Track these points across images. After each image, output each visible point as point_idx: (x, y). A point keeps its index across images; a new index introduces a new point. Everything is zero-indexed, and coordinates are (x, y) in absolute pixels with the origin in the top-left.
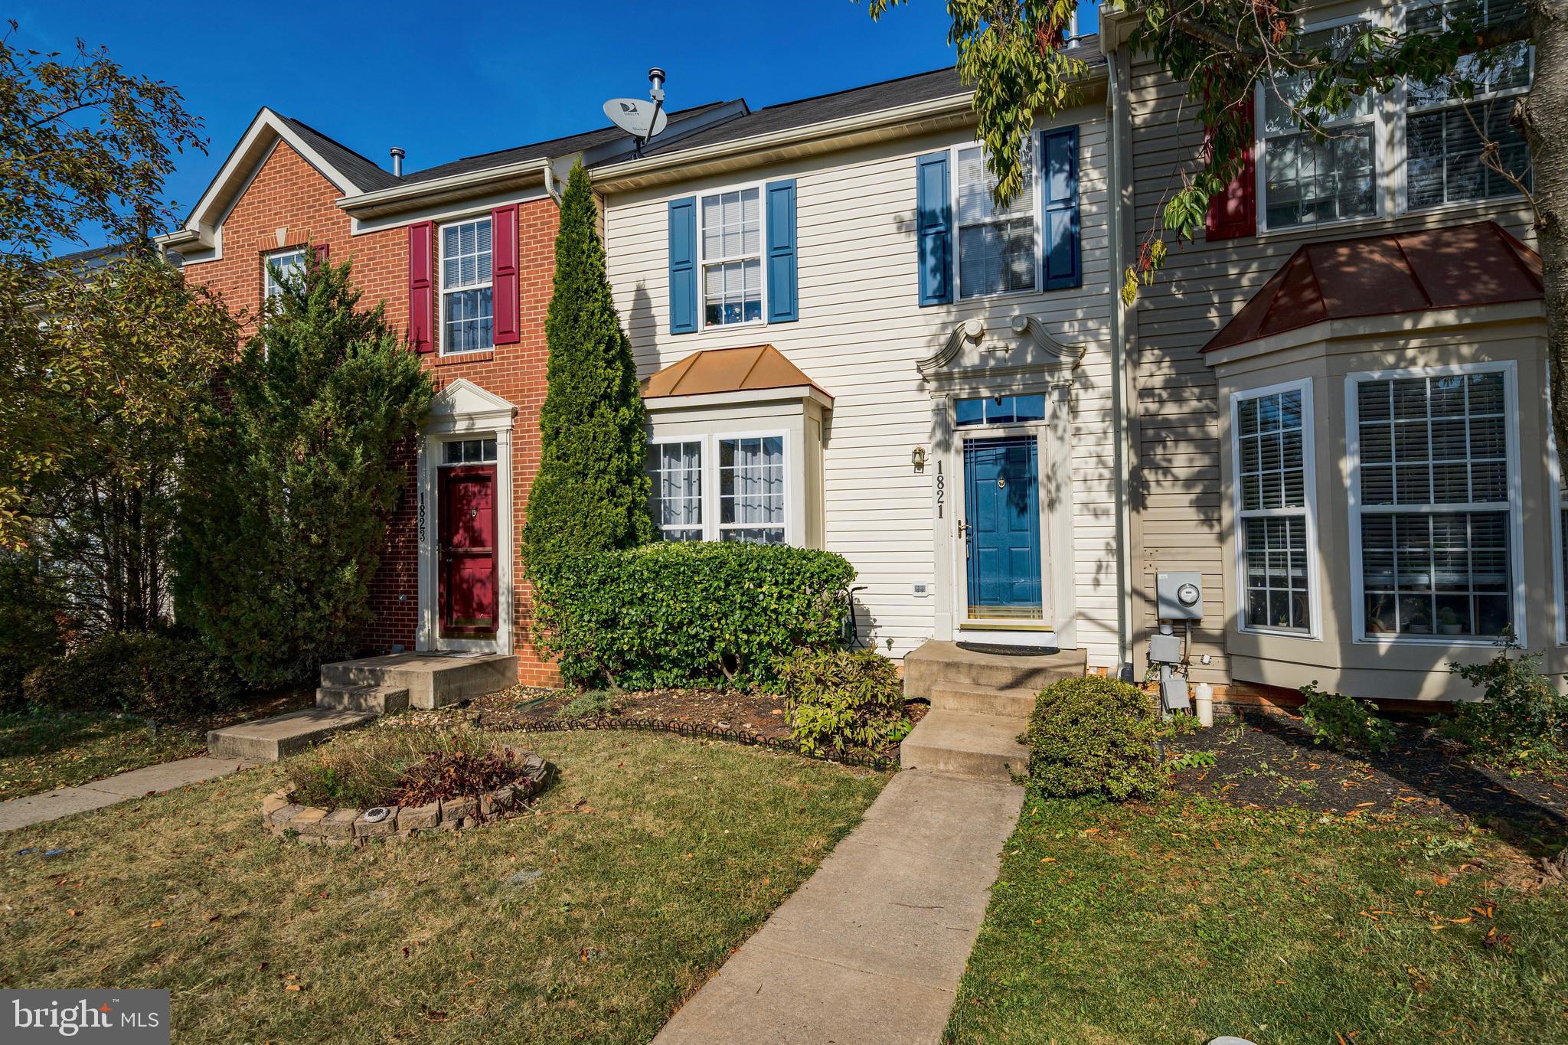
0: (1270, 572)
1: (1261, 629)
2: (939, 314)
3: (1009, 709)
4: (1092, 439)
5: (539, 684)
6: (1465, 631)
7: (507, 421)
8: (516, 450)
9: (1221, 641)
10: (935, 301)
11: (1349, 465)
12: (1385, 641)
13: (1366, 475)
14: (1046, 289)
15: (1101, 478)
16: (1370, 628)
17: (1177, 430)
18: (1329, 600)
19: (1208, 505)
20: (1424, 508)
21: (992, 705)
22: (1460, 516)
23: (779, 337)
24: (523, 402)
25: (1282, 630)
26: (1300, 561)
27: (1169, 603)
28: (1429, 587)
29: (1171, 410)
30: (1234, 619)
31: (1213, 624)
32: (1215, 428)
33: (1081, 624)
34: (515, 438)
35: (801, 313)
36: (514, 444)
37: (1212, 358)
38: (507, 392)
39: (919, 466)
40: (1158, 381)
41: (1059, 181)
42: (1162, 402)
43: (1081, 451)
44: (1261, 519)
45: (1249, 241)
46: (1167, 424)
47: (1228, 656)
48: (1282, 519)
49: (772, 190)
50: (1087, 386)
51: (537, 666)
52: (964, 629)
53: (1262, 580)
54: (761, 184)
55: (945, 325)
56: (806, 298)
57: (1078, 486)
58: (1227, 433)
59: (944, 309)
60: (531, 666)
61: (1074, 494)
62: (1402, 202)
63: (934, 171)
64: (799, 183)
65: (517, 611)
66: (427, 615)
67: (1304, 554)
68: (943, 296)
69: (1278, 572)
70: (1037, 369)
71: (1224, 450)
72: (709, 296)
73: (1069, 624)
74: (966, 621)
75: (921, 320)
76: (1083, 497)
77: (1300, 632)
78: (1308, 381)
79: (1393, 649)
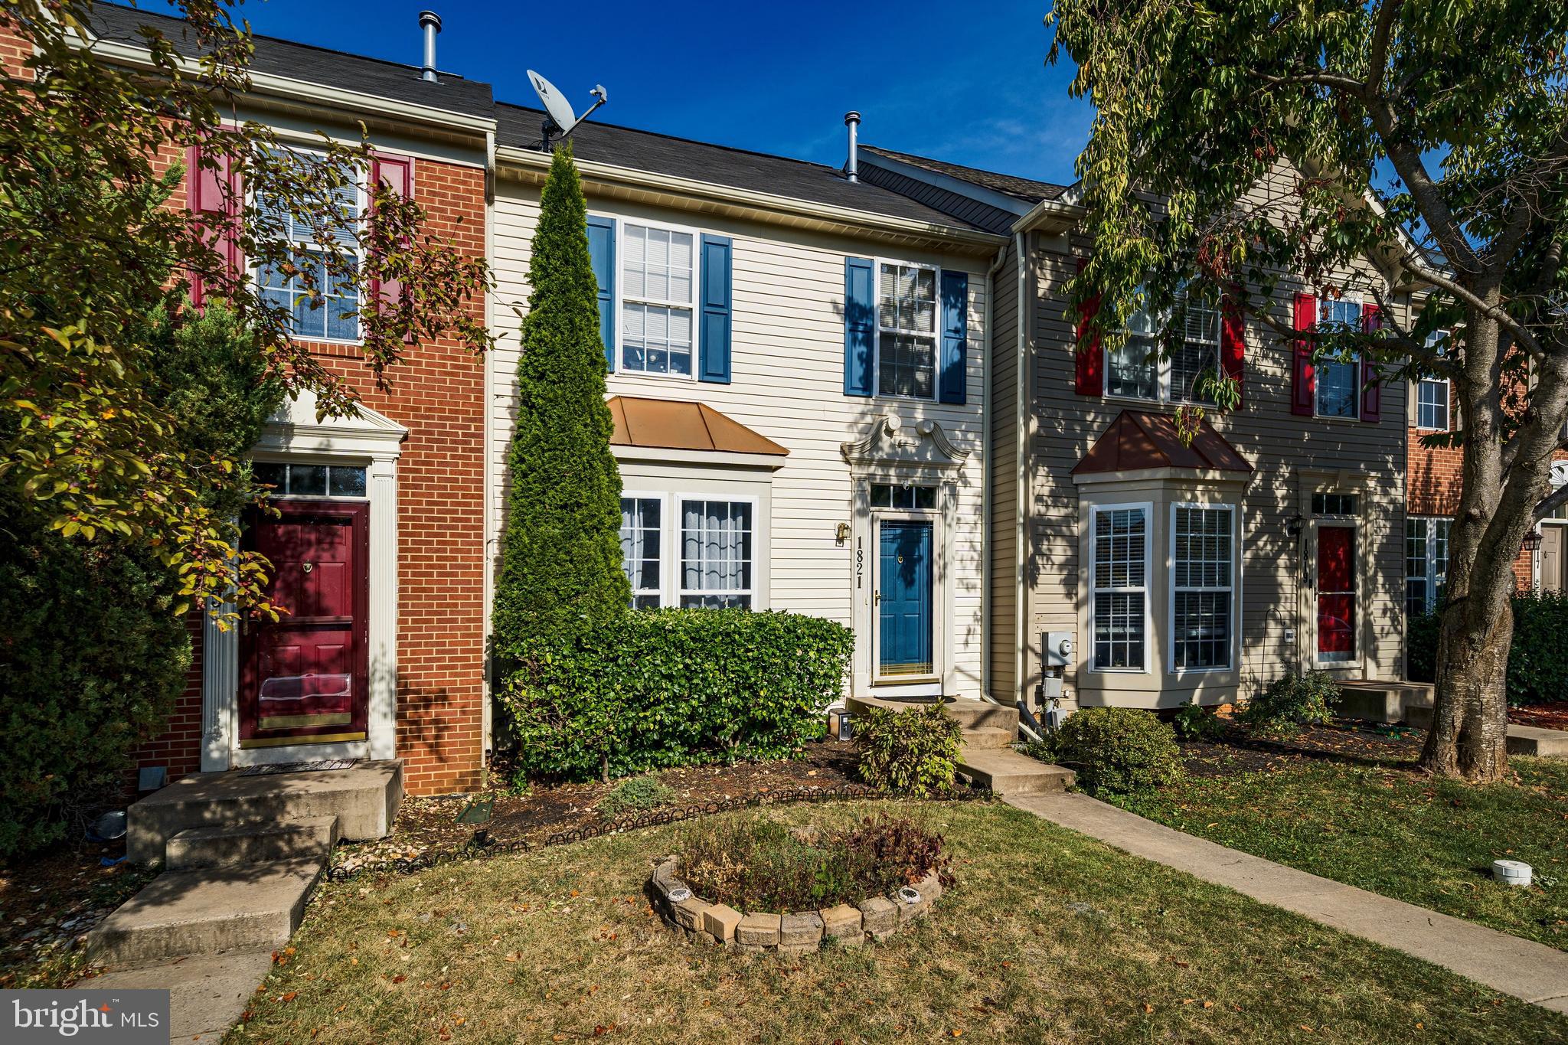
0: (1112, 630)
1: (1106, 669)
2: (859, 404)
3: (989, 744)
4: (967, 528)
5: (440, 791)
6: (1209, 664)
7: (395, 447)
8: (403, 486)
9: (1074, 681)
10: (860, 392)
11: (1171, 563)
12: (1182, 671)
13: (1180, 567)
14: (942, 401)
15: (972, 559)
16: (1176, 665)
17: (1056, 528)
18: (1156, 648)
19: (1070, 584)
20: (1200, 589)
21: (978, 742)
22: (1211, 594)
23: (712, 396)
24: (419, 424)
25: (1118, 669)
26: (1139, 623)
27: (1054, 655)
28: (1196, 637)
29: (1054, 513)
30: (1085, 664)
31: (1070, 670)
32: (1077, 529)
33: (959, 676)
34: (402, 470)
35: (734, 377)
36: (400, 478)
37: (1076, 479)
38: (389, 407)
39: (840, 540)
40: (1046, 491)
41: (954, 313)
42: (1047, 506)
43: (960, 537)
44: (1108, 594)
45: (1096, 399)
46: (1049, 524)
47: (1078, 691)
48: (1124, 595)
49: (707, 244)
50: (966, 484)
51: (435, 768)
52: (878, 685)
53: (1106, 636)
54: (696, 232)
55: (863, 414)
56: (738, 362)
57: (957, 564)
58: (1086, 533)
59: (862, 400)
60: (425, 769)
61: (954, 572)
62: (1168, 394)
63: (860, 275)
64: (735, 244)
65: (401, 700)
66: (224, 717)
67: (1142, 618)
68: (866, 390)
69: (1120, 630)
70: (933, 466)
71: (1082, 544)
72: (628, 337)
73: (952, 676)
74: (877, 678)
75: (845, 407)
76: (960, 574)
77: (1137, 670)
78: (1150, 504)
79: (1184, 676)
